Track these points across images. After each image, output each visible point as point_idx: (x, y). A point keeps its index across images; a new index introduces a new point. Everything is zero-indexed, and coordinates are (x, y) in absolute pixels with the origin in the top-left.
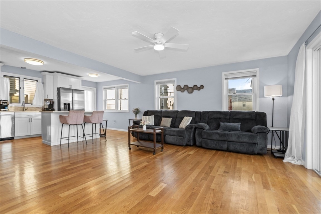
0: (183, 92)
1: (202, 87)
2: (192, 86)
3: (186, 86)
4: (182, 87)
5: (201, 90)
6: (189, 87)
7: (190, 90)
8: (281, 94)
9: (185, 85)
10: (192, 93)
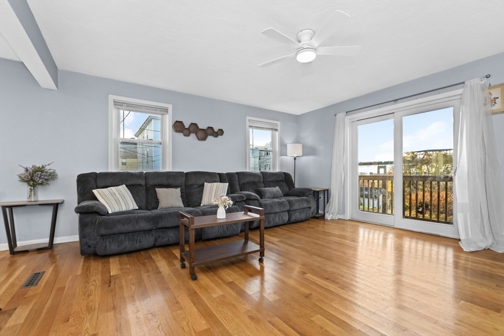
0: (188, 135)
1: (221, 132)
2: (206, 128)
3: (194, 125)
4: (187, 126)
5: (219, 137)
6: (200, 127)
7: (201, 134)
8: (302, 154)
9: (192, 124)
10: (204, 139)
